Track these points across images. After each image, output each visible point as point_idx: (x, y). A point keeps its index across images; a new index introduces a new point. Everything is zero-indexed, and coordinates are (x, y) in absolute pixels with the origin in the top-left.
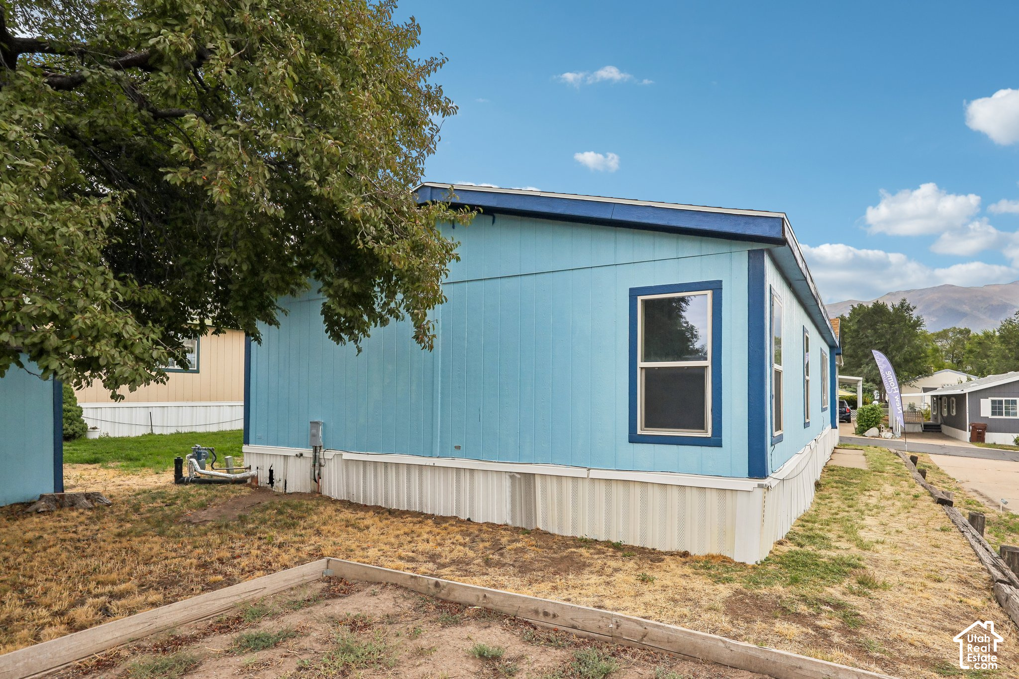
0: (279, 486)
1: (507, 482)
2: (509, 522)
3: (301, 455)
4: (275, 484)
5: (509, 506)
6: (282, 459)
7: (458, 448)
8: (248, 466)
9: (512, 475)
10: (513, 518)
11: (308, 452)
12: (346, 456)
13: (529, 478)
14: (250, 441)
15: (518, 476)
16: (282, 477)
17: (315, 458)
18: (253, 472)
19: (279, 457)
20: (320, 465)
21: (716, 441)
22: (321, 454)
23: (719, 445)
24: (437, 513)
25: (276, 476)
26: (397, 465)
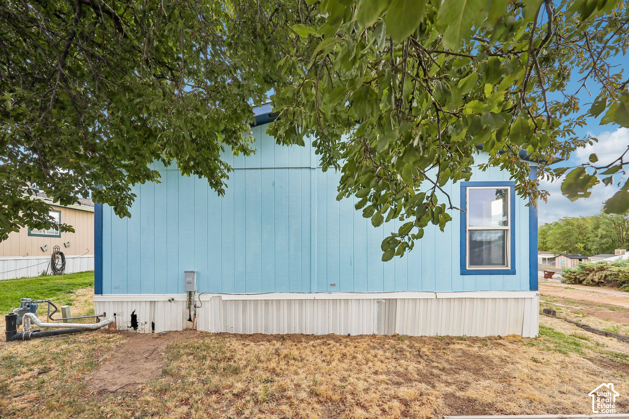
0: (144, 327)
1: (375, 307)
2: (376, 333)
3: (173, 300)
4: (140, 327)
5: (376, 322)
6: (148, 304)
7: (332, 285)
8: (102, 313)
9: (379, 301)
10: (378, 329)
11: (182, 297)
12: (225, 297)
13: (392, 302)
14: (104, 291)
15: (384, 301)
16: (148, 320)
17: (190, 301)
18: (110, 318)
19: (143, 304)
20: (195, 307)
21: (512, 272)
22: (196, 297)
23: (514, 273)
24: (315, 333)
25: (140, 320)
26: (278, 301)
